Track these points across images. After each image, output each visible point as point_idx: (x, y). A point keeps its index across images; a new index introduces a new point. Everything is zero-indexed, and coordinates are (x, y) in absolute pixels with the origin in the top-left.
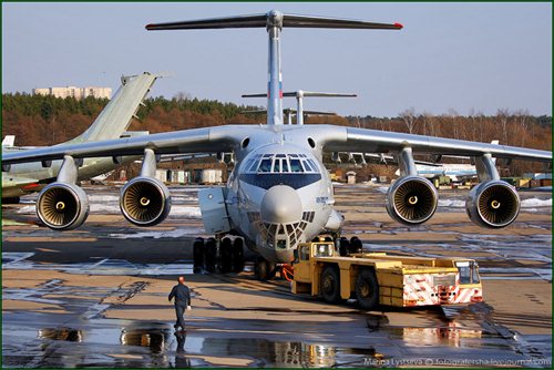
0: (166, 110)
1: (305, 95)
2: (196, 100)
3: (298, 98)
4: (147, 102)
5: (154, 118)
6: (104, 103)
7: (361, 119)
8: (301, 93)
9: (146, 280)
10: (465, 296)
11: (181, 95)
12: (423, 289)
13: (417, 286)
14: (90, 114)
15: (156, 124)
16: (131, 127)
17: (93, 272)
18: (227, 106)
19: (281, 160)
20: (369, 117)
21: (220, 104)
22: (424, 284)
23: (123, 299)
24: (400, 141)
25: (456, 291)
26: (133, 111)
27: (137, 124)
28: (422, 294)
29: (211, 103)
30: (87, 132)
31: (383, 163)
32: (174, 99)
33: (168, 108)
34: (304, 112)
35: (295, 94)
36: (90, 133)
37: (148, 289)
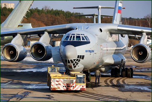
0: (39, 14)
1: (102, 8)
2: (52, 10)
3: (98, 9)
4: (30, 10)
5: (34, 18)
6: (11, 10)
7: (127, 19)
8: (100, 7)
9: (29, 91)
10: (78, 88)
11: (46, 7)
12: (60, 84)
13: (57, 83)
14: (4, 15)
15: (34, 20)
16: (23, 22)
17: (5, 87)
18: (66, 12)
19: (73, 36)
20: (130, 18)
21: (63, 11)
22: (60, 82)
23: (19, 99)
24: (140, 30)
25: (74, 85)
26: (24, 14)
27: (26, 20)
28: (59, 86)
29: (59, 11)
30: (3, 23)
31: (136, 39)
32: (43, 9)
33: (40, 13)
34: (101, 16)
35: (97, 7)
36: (5, 24)
37: (30, 95)
